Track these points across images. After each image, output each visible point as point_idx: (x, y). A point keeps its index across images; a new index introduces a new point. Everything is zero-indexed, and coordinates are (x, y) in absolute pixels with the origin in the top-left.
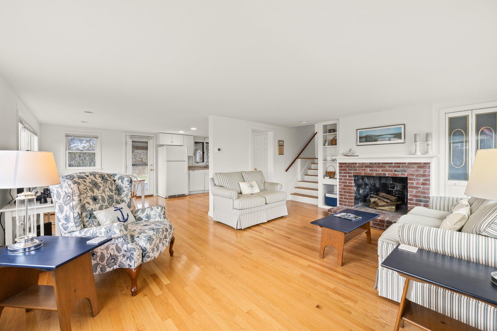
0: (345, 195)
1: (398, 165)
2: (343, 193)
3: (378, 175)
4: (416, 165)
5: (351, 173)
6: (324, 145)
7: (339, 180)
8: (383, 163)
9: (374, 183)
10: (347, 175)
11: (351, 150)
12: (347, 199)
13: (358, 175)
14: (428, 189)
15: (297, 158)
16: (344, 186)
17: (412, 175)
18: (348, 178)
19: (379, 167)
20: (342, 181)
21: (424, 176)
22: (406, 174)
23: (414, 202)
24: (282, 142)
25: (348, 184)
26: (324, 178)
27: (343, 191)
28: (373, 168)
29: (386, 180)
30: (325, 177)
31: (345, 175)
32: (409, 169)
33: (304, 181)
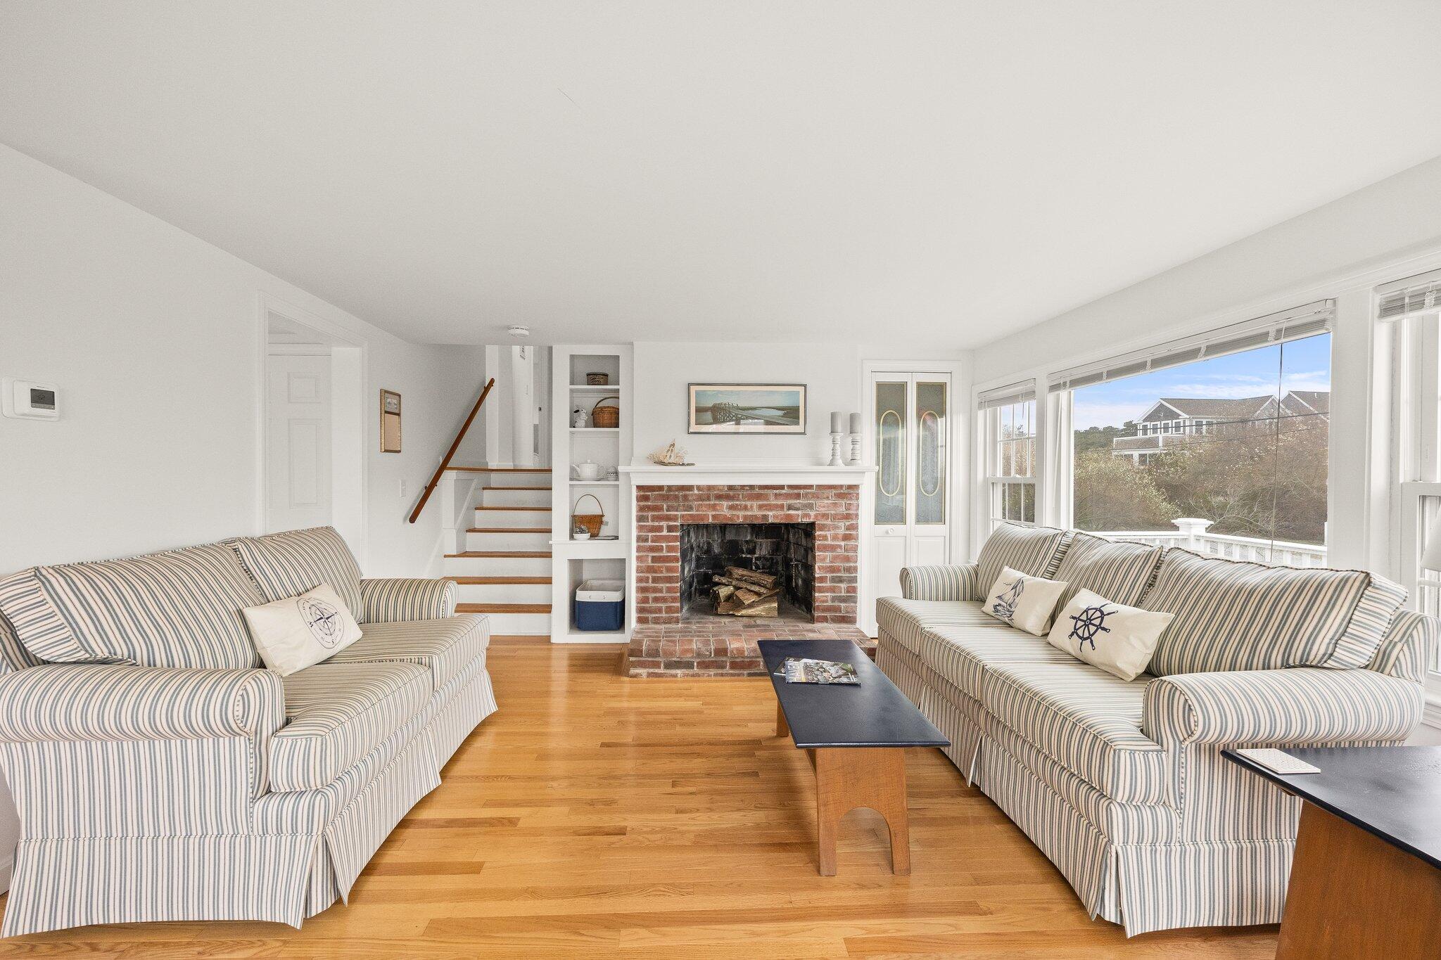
0: (655, 590)
1: (796, 491)
2: (650, 584)
3: (748, 522)
4: (834, 491)
5: (675, 518)
6: (573, 425)
7: (637, 541)
8: (762, 487)
9: (709, 543)
10: (661, 524)
11: (673, 445)
12: (664, 600)
13: (697, 522)
14: (855, 549)
15: (443, 467)
16: (654, 559)
17: (825, 516)
18: (665, 533)
19: (751, 497)
20: (645, 544)
21: (847, 517)
22: (812, 513)
23: (828, 584)
24: (394, 400)
25: (665, 553)
26: (572, 537)
27: (650, 576)
28: (737, 500)
29: (737, 533)
30: (576, 536)
31: (656, 524)
32: (819, 502)
33: (465, 554)
